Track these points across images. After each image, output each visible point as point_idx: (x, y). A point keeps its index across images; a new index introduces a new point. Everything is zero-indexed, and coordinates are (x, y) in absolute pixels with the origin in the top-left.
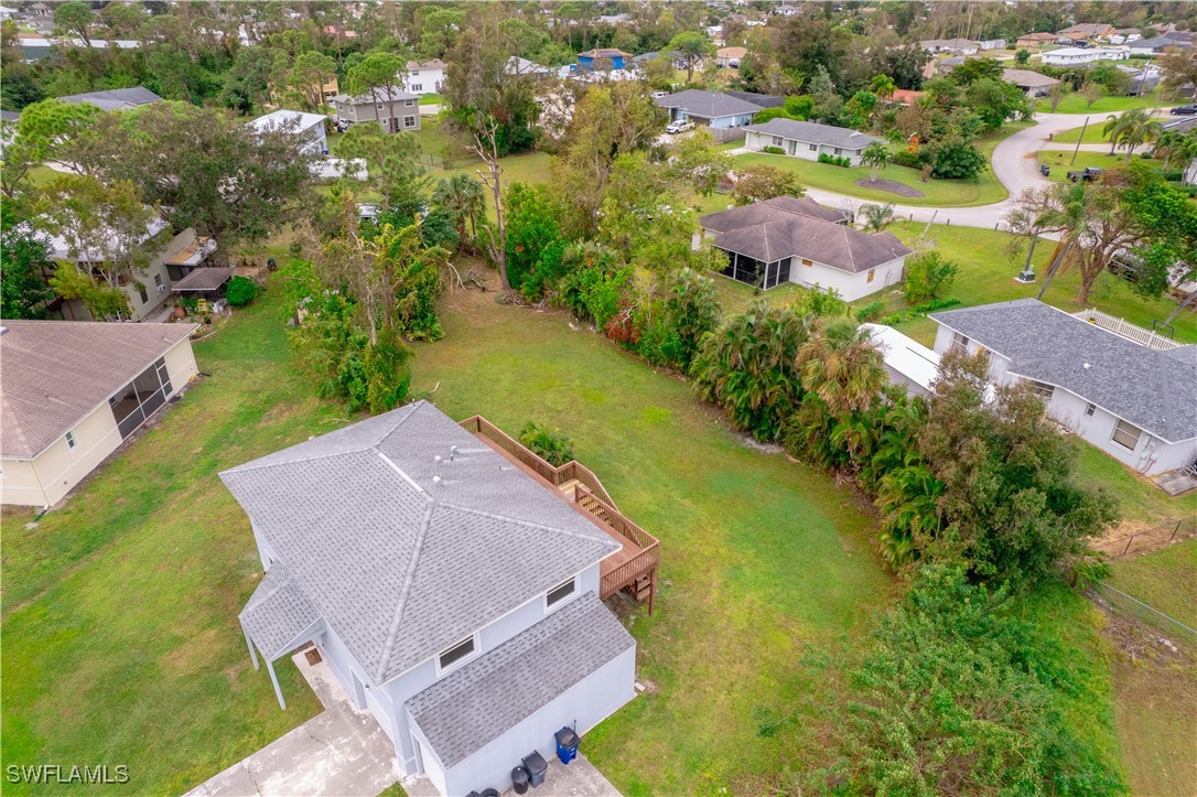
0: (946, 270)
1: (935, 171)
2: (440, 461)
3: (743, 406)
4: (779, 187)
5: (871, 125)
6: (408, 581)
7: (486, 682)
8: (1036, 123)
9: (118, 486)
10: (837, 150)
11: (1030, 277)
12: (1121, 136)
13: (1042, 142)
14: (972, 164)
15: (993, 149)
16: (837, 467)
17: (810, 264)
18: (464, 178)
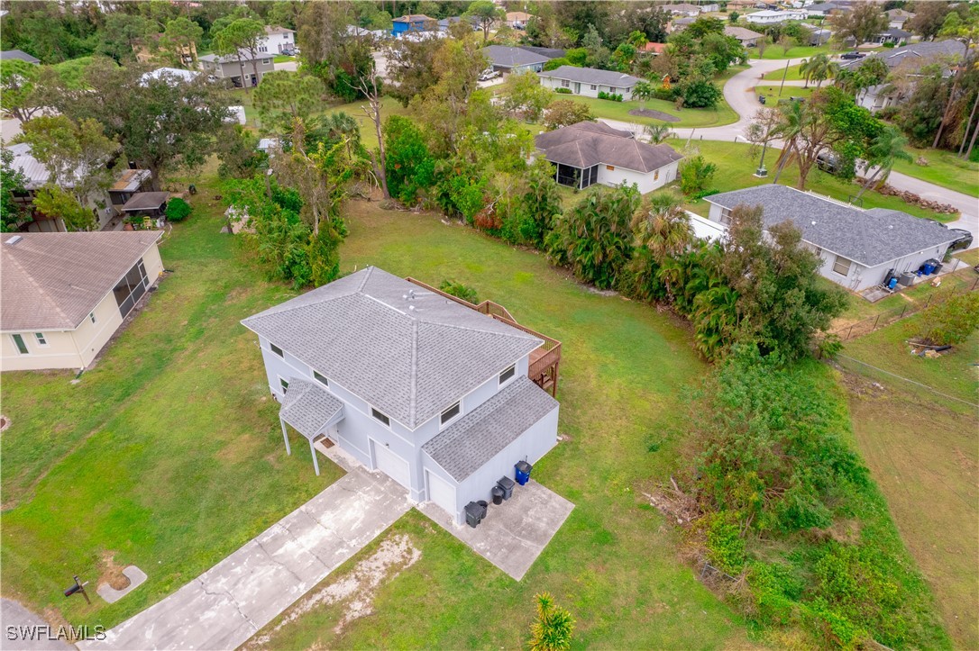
0: (709, 169)
1: (686, 102)
2: (407, 299)
3: (589, 263)
4: (578, 116)
5: (632, 70)
6: (414, 368)
7: (470, 432)
8: (750, 66)
9: (132, 351)
10: (612, 89)
11: (764, 173)
12: (811, 74)
13: (757, 80)
14: (712, 96)
15: (723, 86)
16: (658, 300)
17: (612, 168)
18: (342, 116)
